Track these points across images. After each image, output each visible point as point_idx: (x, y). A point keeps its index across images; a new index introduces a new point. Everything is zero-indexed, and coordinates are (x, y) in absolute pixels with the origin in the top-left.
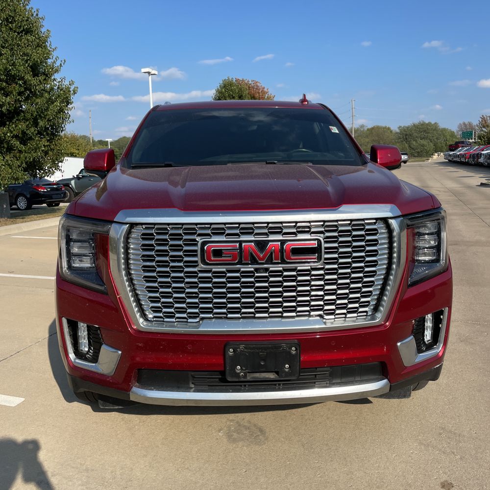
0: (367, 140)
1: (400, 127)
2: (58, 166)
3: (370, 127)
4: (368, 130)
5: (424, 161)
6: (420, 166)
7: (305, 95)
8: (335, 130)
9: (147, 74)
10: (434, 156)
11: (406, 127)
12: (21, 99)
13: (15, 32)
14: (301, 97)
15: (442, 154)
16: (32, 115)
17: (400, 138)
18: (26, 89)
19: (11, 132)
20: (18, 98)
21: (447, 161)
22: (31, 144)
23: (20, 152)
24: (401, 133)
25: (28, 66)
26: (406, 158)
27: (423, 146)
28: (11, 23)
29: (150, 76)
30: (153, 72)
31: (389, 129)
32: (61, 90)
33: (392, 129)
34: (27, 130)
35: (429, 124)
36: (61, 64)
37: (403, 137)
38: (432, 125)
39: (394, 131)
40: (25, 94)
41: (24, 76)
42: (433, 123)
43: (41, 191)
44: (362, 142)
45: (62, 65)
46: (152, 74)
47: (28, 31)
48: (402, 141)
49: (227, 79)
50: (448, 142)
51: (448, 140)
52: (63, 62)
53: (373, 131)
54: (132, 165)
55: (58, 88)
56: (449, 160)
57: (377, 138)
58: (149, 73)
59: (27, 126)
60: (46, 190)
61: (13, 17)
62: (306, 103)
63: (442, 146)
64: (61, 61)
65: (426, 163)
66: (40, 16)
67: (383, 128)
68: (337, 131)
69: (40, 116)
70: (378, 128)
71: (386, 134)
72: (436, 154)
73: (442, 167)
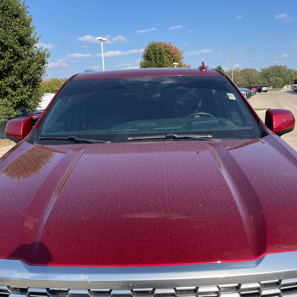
0: (240, 77)
1: (262, 69)
2: (39, 104)
3: (243, 69)
4: (241, 71)
5: (278, 90)
6: (275, 94)
7: (203, 63)
8: (232, 97)
9: (100, 40)
10: (284, 87)
11: (266, 69)
12: (11, 62)
13: (8, 16)
14: (201, 65)
15: (290, 86)
16: (19, 72)
17: (262, 76)
18: (15, 55)
19: (6, 83)
20: (9, 60)
21: (293, 90)
22: (19, 90)
23: (12, 96)
24: (263, 73)
25: (16, 39)
26: (267, 89)
27: (277, 80)
28: (6, 10)
29: (102, 42)
30: (104, 39)
31: (255, 70)
32: (39, 55)
33: (256, 70)
34: (15, 81)
35: (281, 67)
36: (38, 37)
37: (264, 75)
38: (283, 67)
39: (258, 72)
40: (14, 58)
41: (13, 46)
42: (283, 66)
43: (33, 118)
44: (238, 79)
45: (40, 38)
46: (103, 41)
47: (17, 16)
48: (263, 78)
49: (152, 42)
50: (292, 78)
51: (293, 76)
52: (40, 36)
53: (245, 72)
54: (40, 138)
55: (37, 53)
56: (295, 90)
57: (247, 76)
58: (101, 40)
59: (15, 79)
60: (37, 117)
61: (7, 7)
62: (205, 70)
63: (289, 81)
64: (39, 35)
65: (279, 91)
66: (26, 5)
67: (251, 70)
68: (234, 98)
69: (24, 72)
70: (248, 69)
71: (253, 73)
72: (286, 86)
73: (291, 95)
